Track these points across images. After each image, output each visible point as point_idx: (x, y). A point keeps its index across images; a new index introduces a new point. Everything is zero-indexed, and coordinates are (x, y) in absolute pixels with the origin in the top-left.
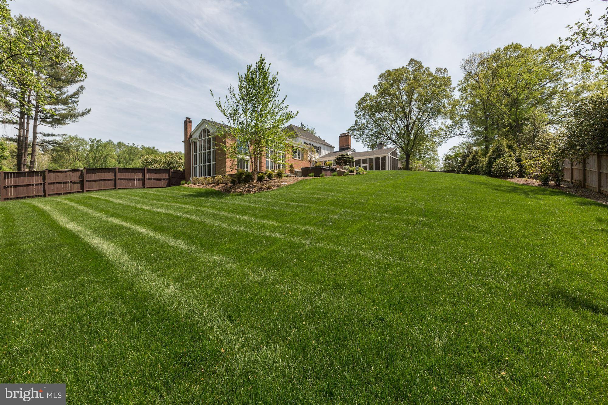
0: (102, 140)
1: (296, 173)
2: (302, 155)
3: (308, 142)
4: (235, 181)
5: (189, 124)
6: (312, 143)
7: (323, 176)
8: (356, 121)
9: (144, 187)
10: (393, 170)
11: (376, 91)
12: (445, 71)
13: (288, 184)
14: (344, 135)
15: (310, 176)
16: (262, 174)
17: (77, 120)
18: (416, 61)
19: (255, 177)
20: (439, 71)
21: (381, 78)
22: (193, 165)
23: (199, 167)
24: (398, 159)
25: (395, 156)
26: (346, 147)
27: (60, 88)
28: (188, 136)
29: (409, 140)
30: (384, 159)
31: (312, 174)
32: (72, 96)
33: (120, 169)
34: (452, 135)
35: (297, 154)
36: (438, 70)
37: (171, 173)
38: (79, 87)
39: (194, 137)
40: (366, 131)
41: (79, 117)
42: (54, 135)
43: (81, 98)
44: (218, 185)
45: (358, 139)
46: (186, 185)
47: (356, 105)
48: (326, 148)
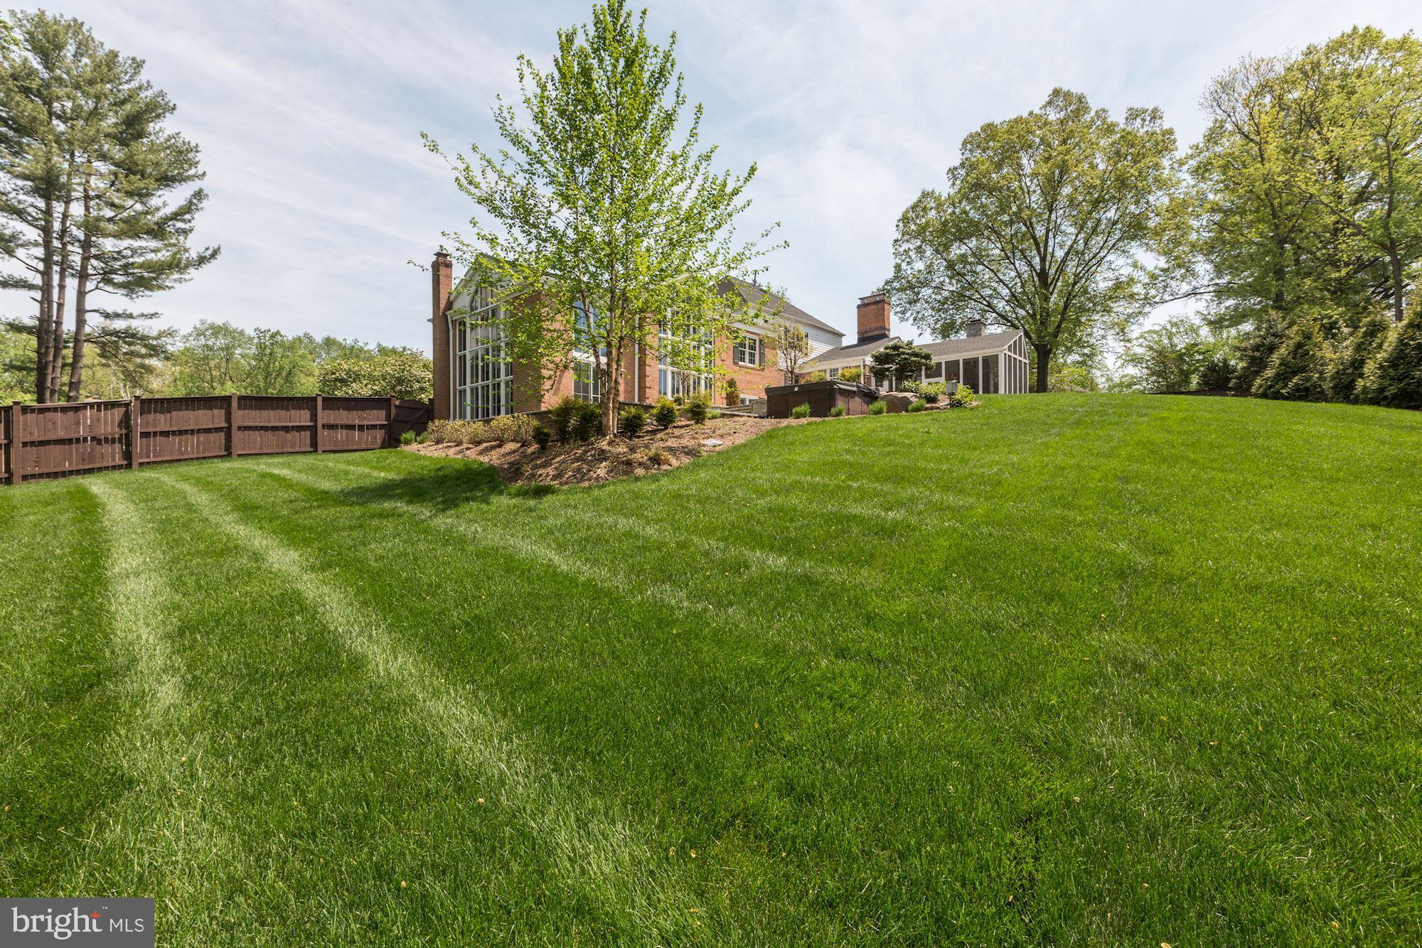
0: (283, 333)
1: (750, 408)
2: (762, 355)
4: (547, 435)
5: (443, 271)
7: (839, 414)
8: (898, 268)
9: (316, 451)
10: (1015, 392)
11: (954, 184)
12: (1155, 115)
13: (728, 443)
14: (873, 300)
15: (798, 416)
16: (633, 410)
17: (186, 276)
18: (1068, 95)
19: (612, 421)
20: (1137, 116)
21: (969, 146)
22: (455, 384)
23: (472, 389)
24: (1027, 361)
25: (1020, 355)
26: (877, 333)
27: (142, 195)
28: (443, 305)
29: (1047, 314)
30: (990, 362)
31: (804, 408)
32: (176, 216)
33: (241, 398)
34: (1167, 297)
35: (747, 350)
36: (1133, 114)
37: (394, 411)
38: (192, 193)
39: (456, 306)
40: (926, 292)
41: (192, 270)
42: (131, 316)
43: (199, 220)
44: (500, 446)
45: (903, 312)
46: (414, 447)
47: (897, 226)
48: (821, 338)
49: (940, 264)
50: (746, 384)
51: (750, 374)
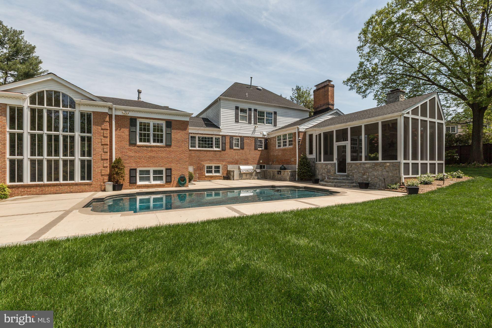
3: (243, 106)
6: (253, 107)
8: (361, 64)
48: (290, 114)
50: (147, 160)
51: (152, 151)
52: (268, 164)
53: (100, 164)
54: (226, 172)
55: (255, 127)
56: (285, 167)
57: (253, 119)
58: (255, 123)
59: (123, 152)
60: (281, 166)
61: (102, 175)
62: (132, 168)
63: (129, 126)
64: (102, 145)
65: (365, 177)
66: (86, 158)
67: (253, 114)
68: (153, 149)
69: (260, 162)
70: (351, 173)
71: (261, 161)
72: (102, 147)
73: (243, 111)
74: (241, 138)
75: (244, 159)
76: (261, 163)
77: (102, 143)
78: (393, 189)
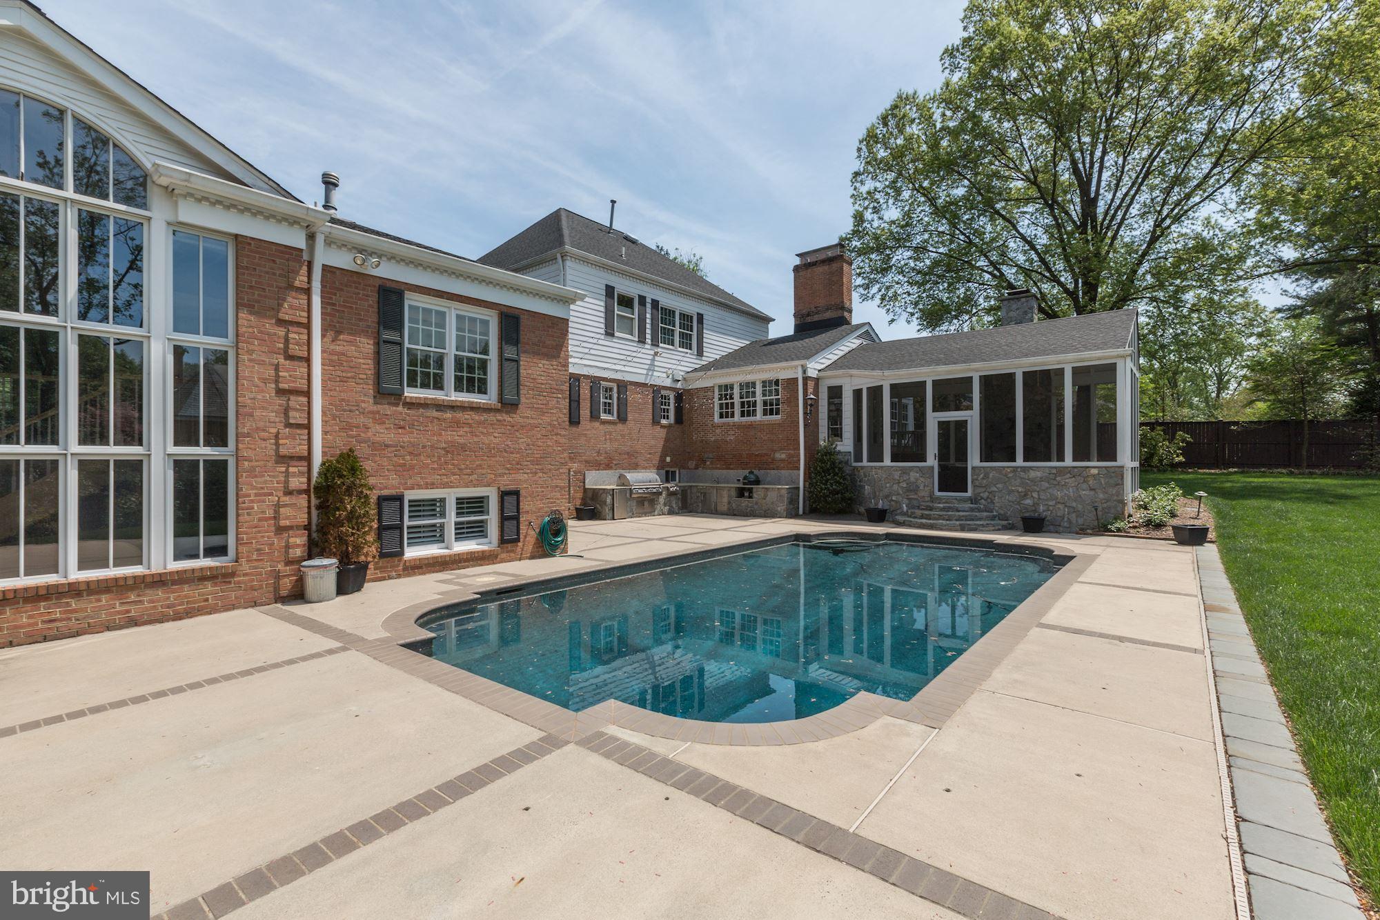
3: (626, 287)
6: (651, 293)
8: (859, 218)
14: (820, 259)
26: (828, 315)
40: (902, 256)
45: (868, 286)
47: (859, 150)
48: (730, 324)
49: (923, 212)
50: (439, 458)
51: (457, 424)
52: (683, 466)
53: (273, 479)
54: (580, 495)
55: (656, 354)
56: (757, 477)
57: (648, 331)
58: (655, 344)
59: (349, 427)
60: (746, 472)
61: (280, 530)
62: (386, 492)
63: (372, 318)
64: (280, 392)
65: (1028, 501)
66: (202, 451)
67: (648, 316)
68: (458, 415)
69: (665, 460)
70: (987, 494)
71: (668, 459)
72: (282, 401)
73: (626, 302)
74: (618, 387)
75: (628, 453)
76: (668, 465)
77: (282, 386)
78: (1119, 530)
